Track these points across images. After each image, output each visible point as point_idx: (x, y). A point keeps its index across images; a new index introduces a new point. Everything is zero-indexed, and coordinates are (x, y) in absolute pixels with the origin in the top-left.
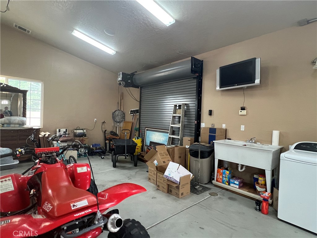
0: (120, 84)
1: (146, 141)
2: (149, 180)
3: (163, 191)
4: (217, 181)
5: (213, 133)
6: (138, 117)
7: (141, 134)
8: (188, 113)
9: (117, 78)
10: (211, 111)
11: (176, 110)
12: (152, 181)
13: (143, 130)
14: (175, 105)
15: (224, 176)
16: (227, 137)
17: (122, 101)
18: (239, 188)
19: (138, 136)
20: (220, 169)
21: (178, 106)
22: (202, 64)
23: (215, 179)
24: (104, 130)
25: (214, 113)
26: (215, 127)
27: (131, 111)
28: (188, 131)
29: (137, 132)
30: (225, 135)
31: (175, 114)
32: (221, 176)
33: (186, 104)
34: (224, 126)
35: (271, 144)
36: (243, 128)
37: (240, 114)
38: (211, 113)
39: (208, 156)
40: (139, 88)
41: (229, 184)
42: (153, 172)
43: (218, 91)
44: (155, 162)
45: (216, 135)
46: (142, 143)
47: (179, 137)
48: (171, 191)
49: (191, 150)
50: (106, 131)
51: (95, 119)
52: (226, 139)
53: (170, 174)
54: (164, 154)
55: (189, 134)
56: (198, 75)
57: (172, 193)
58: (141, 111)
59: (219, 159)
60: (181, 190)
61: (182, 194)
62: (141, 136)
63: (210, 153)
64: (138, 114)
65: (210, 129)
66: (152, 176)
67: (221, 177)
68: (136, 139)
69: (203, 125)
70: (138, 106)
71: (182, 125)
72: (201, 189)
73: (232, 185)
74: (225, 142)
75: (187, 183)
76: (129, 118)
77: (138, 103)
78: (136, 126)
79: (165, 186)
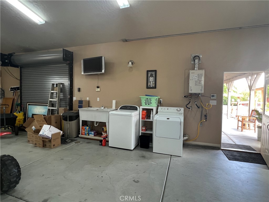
1: (28, 113)
2: (29, 142)
3: (40, 147)
5: (81, 104)
6: (19, 93)
7: (23, 108)
8: (63, 90)
10: (79, 88)
11: (54, 88)
12: (31, 142)
13: (25, 105)
14: (52, 84)
15: (86, 130)
16: (90, 106)
18: (94, 136)
19: (20, 110)
20: (83, 127)
21: (55, 84)
22: (73, 54)
23: (81, 134)
25: (82, 90)
26: (82, 100)
27: (11, 88)
28: (64, 103)
29: (18, 107)
30: (88, 105)
31: (53, 90)
32: (84, 130)
33: (61, 83)
34: (88, 99)
35: (112, 108)
36: (98, 99)
37: (96, 91)
38: (79, 90)
39: (76, 119)
40: (18, 68)
41: (89, 135)
42: (31, 135)
43: (83, 75)
44: (33, 127)
45: (83, 105)
46: (24, 116)
47: (56, 108)
48: (45, 145)
49: (63, 116)
52: (89, 107)
53: (43, 133)
54: (41, 121)
55: (65, 105)
56: (69, 62)
57: (46, 147)
58: (22, 88)
59: (82, 120)
60: (53, 143)
61: (54, 145)
62: (23, 110)
63: (77, 117)
64: (19, 91)
65: (79, 101)
66: (31, 138)
67: (84, 132)
68: (17, 113)
69: (74, 99)
70: (19, 84)
71: (58, 99)
72: (70, 141)
73: (90, 135)
74: (88, 109)
75: (58, 138)
76: (9, 94)
77: (19, 81)
78: (17, 102)
79: (41, 143)
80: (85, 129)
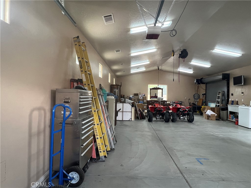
0: (195, 84)
4: (229, 119)
6: (205, 97)
8: (224, 95)
9: (194, 81)
13: (207, 102)
16: (238, 104)
17: (198, 89)
22: (229, 75)
24: (189, 102)
25: (233, 94)
26: (234, 100)
27: (202, 94)
28: (224, 102)
31: (219, 95)
33: (224, 91)
34: (237, 100)
36: (243, 100)
37: (241, 95)
40: (205, 84)
44: (205, 111)
45: (234, 103)
47: (219, 104)
48: (208, 119)
50: (190, 103)
51: (186, 98)
53: (207, 113)
56: (227, 79)
58: (206, 94)
59: (229, 111)
63: (227, 109)
65: (232, 101)
66: (204, 116)
68: (203, 106)
69: (230, 100)
70: (205, 92)
71: (221, 100)
73: (233, 119)
76: (201, 97)
77: (205, 90)
78: (204, 101)
79: (207, 117)
80: (231, 116)
